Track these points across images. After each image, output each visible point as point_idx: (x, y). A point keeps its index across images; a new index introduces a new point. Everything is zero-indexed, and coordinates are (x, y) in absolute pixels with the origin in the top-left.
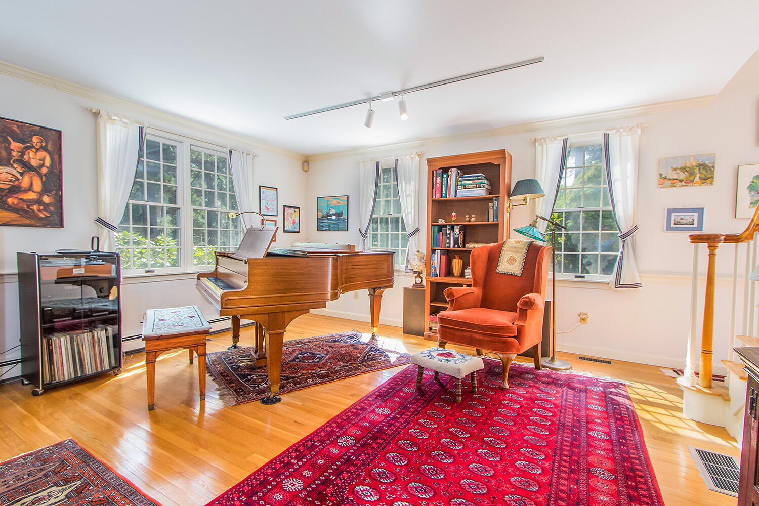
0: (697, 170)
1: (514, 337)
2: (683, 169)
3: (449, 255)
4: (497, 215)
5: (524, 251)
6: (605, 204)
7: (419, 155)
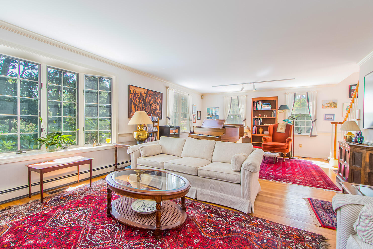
0: (333, 104)
1: (287, 148)
2: (329, 103)
3: (258, 127)
4: (275, 116)
5: (285, 126)
6: (307, 112)
7: (246, 96)
